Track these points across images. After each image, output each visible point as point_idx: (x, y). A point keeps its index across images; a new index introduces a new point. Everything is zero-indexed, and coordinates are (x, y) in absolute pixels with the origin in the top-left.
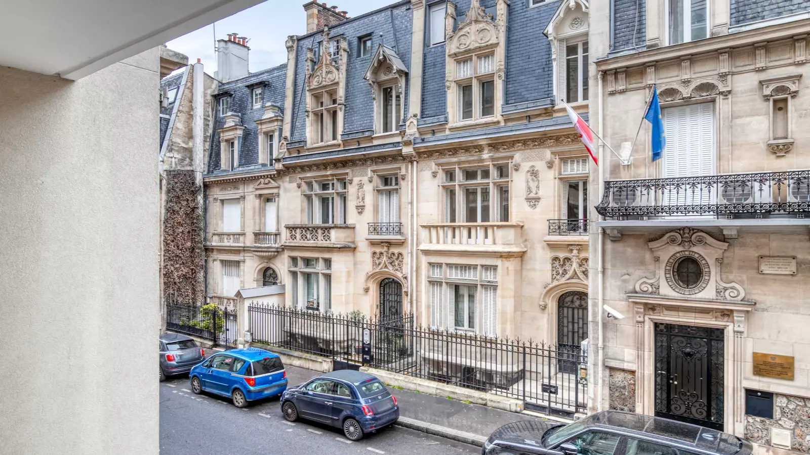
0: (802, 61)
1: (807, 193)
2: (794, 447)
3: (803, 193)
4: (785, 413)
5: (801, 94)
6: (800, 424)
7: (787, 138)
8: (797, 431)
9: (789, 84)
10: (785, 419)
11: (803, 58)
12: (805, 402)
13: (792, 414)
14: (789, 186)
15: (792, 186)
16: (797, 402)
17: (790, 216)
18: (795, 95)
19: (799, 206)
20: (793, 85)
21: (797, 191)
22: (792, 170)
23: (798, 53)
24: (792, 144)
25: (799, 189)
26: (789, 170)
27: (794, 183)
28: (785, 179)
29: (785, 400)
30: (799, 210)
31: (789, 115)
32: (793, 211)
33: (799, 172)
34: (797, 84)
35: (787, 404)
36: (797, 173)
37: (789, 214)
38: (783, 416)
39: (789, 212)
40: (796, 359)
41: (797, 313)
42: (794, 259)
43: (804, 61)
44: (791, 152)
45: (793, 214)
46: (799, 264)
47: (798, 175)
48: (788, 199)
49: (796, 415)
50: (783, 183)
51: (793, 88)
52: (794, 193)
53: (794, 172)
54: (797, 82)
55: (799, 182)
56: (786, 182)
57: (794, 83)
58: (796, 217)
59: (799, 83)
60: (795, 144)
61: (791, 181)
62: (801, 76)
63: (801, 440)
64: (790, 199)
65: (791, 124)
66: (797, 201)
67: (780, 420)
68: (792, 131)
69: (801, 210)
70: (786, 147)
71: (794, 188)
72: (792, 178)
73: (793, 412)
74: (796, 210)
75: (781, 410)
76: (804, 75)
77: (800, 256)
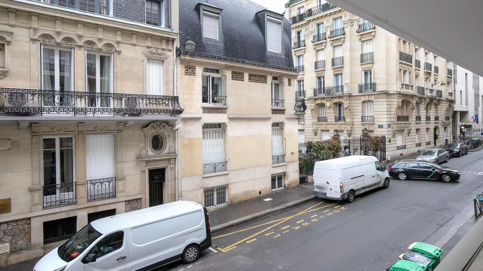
0: (13, 24)
1: (16, 101)
2: (12, 251)
3: (14, 101)
4: (6, 233)
5: (13, 43)
6: (15, 236)
7: (4, 68)
8: (14, 241)
9: (5, 36)
10: (6, 237)
11: (13, 23)
12: (17, 223)
13: (10, 232)
14: (6, 97)
15: (7, 97)
16: (13, 224)
17: (6, 114)
18: (9, 43)
19: (12, 109)
20: (8, 37)
21: (11, 101)
22: (8, 88)
23: (10, 19)
24: (8, 72)
25: (11, 99)
26: (6, 87)
27: (9, 95)
28: (4, 92)
29: (6, 225)
30: (12, 111)
31: (6, 54)
32: (9, 112)
33: (11, 89)
34: (10, 38)
35: (7, 227)
36: (10, 90)
37: (6, 113)
38: (4, 235)
39: (6, 112)
40: (12, 199)
41: (12, 172)
42: (10, 140)
43: (14, 25)
44: (7, 76)
45: (8, 114)
46: (13, 143)
47: (11, 91)
48: (5, 105)
49: (13, 232)
50: (2, 95)
51: (8, 39)
52: (9, 101)
53: (8, 89)
54: (10, 36)
55: (11, 94)
56: (4, 94)
57: (9, 36)
58: (10, 116)
59: (11, 37)
60: (9, 72)
61: (7, 94)
62: (13, 33)
63: (15, 245)
64: (7, 104)
65: (7, 59)
66: (10, 106)
67: (3, 238)
68: (7, 64)
69: (13, 112)
70: (4, 73)
71: (9, 98)
72: (8, 92)
73: (11, 231)
74: (10, 112)
75: (4, 232)
76: (14, 33)
77: (13, 139)
